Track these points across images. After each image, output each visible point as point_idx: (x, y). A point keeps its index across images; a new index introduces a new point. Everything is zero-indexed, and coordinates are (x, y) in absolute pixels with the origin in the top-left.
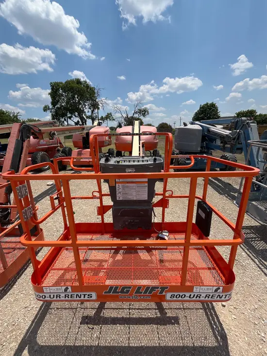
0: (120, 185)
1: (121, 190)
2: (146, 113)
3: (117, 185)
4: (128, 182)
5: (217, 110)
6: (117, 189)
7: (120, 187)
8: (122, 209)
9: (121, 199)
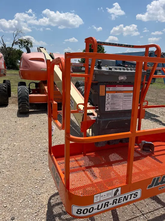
0: (110, 94)
1: (110, 100)
2: (29, 45)
3: (107, 94)
4: (117, 92)
5: (104, 50)
6: (107, 98)
7: (110, 97)
8: (110, 121)
9: (109, 110)
